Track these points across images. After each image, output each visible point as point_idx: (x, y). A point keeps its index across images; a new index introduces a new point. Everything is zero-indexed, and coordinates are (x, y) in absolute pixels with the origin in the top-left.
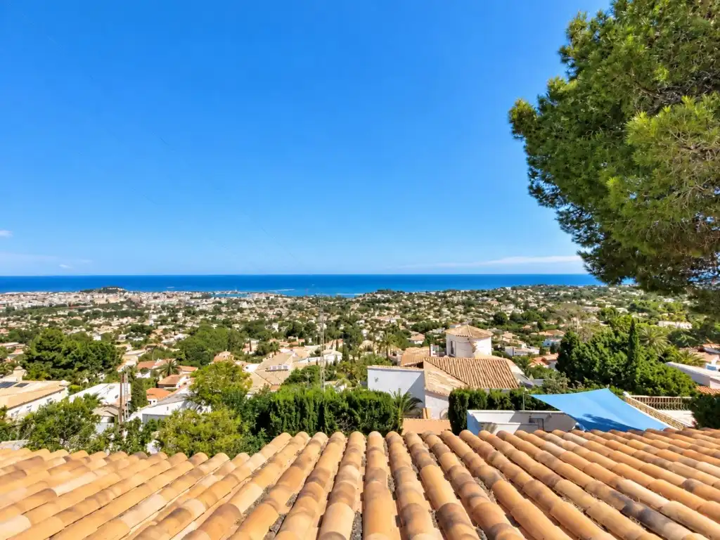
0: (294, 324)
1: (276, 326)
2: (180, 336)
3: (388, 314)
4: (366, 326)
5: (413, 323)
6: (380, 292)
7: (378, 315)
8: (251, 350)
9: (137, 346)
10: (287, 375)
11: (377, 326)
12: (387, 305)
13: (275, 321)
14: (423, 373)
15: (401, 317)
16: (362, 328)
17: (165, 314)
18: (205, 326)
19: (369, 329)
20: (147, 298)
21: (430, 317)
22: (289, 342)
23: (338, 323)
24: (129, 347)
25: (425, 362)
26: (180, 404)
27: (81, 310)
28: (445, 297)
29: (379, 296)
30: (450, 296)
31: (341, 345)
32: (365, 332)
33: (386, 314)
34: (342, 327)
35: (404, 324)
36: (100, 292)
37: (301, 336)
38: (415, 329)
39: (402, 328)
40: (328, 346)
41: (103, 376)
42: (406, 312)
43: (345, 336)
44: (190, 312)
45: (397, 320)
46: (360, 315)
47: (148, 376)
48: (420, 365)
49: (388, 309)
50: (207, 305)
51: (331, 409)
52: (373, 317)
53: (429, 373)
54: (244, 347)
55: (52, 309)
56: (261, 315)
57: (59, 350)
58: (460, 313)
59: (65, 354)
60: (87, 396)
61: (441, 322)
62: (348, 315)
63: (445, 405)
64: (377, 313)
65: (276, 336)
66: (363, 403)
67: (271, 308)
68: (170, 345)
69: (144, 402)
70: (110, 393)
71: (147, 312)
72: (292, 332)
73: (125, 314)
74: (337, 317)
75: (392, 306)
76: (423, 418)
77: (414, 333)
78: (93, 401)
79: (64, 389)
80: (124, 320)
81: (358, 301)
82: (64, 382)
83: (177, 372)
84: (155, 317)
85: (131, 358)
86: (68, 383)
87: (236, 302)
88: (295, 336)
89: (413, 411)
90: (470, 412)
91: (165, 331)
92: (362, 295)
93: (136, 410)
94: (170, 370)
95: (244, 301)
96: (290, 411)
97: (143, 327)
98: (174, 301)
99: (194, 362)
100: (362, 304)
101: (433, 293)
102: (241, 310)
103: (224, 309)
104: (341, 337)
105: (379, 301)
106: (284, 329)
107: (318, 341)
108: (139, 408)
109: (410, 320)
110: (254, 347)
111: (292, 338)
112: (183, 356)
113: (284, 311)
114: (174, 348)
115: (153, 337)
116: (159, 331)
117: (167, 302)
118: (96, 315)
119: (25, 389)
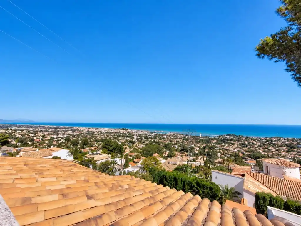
0: (184, 146)
1: (176, 146)
2: (143, 146)
3: (233, 147)
4: (220, 151)
5: (248, 153)
6: (229, 135)
7: (227, 147)
8: (166, 154)
9: (130, 147)
10: (175, 167)
11: (226, 152)
12: (232, 142)
13: (176, 144)
14: (244, 179)
15: (240, 149)
16: (217, 152)
17: (139, 137)
18: (151, 143)
19: (221, 153)
20: (134, 132)
21: (261, 151)
22: (181, 153)
23: (205, 148)
24: (128, 147)
25: (246, 174)
26: (138, 169)
27: (117, 134)
28: (272, 141)
29: (228, 137)
30: (275, 141)
31: (205, 159)
32: (219, 154)
33: (231, 146)
34: (207, 150)
35: (242, 153)
36: (121, 129)
37: (187, 152)
38: (250, 156)
39: (241, 155)
40: (200, 158)
41: (119, 155)
42: (244, 147)
43: (208, 155)
44: (147, 138)
45: (238, 151)
46: (217, 146)
47: (132, 158)
48: (243, 175)
49: (233, 144)
50: (152, 136)
51: (188, 184)
52: (224, 147)
53: (248, 180)
54: (164, 153)
55: (110, 133)
56: (171, 141)
57: (109, 145)
58: (284, 151)
59: (111, 147)
60: (114, 161)
61: (268, 155)
62: (210, 145)
63: (253, 199)
64: (226, 145)
65: (176, 150)
66: (204, 186)
67: (175, 139)
68: (139, 148)
69: (128, 167)
70: (120, 161)
71: (133, 136)
72: (183, 149)
73: (127, 137)
74: (204, 145)
75: (235, 143)
76: (241, 203)
77: (249, 159)
78: (115, 163)
79: (109, 158)
80: (128, 138)
81: (216, 139)
82: (110, 155)
83: (139, 158)
84: (136, 138)
85: (127, 151)
86: (111, 156)
87: (162, 135)
88: (184, 151)
89: (236, 198)
90: (269, 207)
91: (138, 144)
92: (218, 136)
93: (125, 168)
94: (138, 157)
95: (165, 135)
96: (171, 181)
97: (132, 141)
98: (142, 133)
99: (145, 156)
100: (217, 140)
101: (263, 138)
102: (163, 138)
103: (158, 138)
104: (205, 155)
105: (227, 140)
106: (180, 148)
107: (194, 155)
108: (126, 168)
109: (246, 151)
110: (167, 153)
111: (183, 152)
112: (143, 153)
113: (181, 141)
114: (140, 149)
115: (135, 145)
116: (136, 143)
117: (140, 133)
118: (120, 136)
119: (101, 156)
